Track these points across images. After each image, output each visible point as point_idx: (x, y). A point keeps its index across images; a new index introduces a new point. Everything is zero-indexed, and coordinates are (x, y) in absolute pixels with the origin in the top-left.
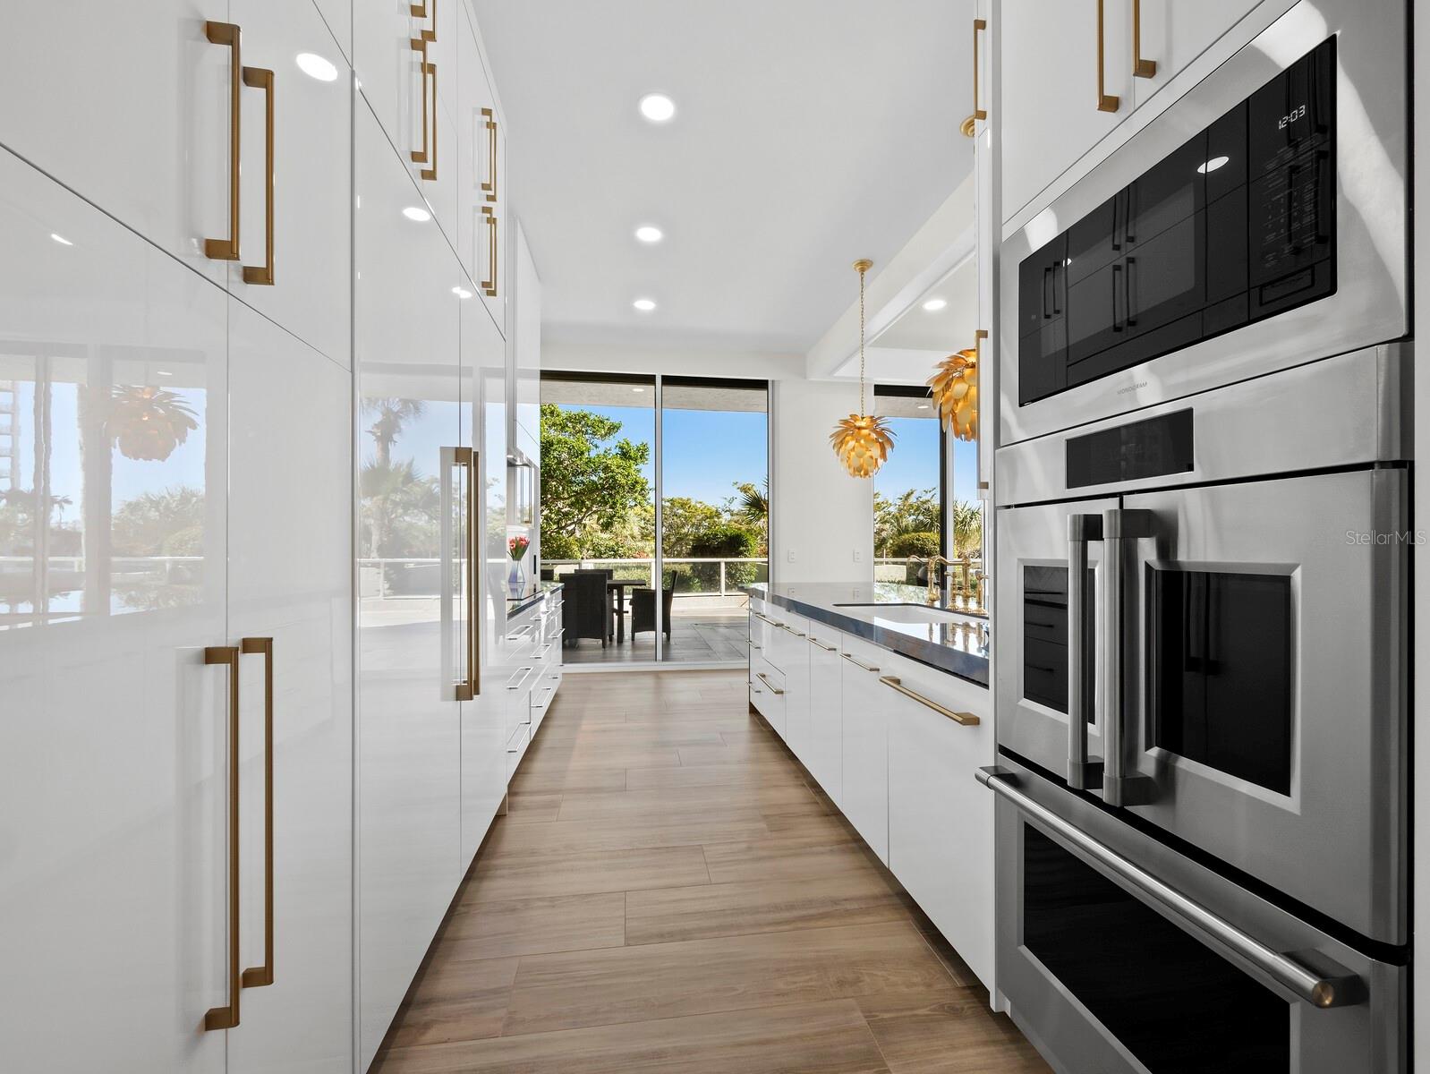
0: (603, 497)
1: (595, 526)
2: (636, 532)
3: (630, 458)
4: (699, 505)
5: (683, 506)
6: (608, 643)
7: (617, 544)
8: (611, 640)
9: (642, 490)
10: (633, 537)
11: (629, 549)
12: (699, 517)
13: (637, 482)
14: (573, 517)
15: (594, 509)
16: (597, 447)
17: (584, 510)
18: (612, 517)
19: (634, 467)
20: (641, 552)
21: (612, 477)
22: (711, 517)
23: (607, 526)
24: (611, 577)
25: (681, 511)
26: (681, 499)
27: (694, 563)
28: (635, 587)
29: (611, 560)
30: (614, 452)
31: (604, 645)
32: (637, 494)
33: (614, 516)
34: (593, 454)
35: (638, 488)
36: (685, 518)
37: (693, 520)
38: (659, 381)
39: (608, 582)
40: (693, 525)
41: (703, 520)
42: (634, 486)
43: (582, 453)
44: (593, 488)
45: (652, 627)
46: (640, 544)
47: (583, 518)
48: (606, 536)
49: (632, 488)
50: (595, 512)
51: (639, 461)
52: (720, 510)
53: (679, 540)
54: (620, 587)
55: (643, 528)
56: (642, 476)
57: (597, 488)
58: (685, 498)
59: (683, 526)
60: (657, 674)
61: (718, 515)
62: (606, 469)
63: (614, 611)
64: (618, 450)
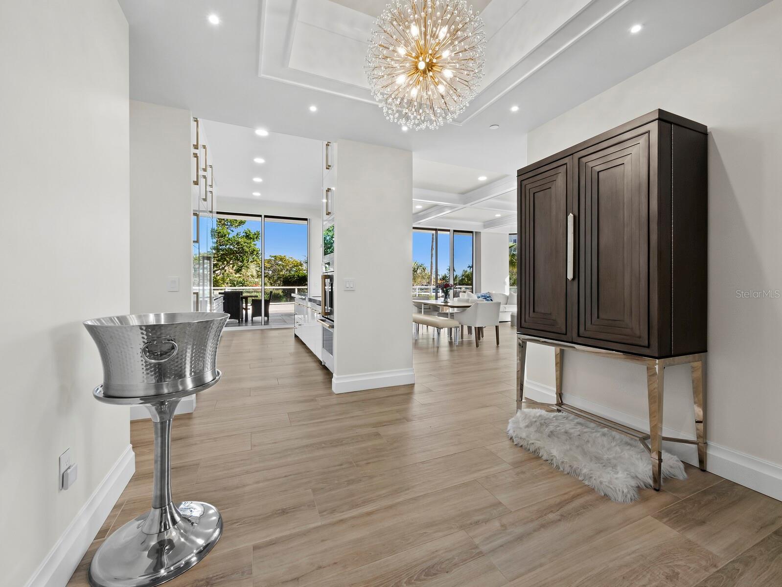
0: (237, 257)
1: (231, 271)
2: (255, 274)
3: (251, 238)
4: (290, 259)
5: (281, 259)
6: (241, 322)
7: (244, 280)
8: (242, 321)
9: (257, 254)
10: (252, 276)
11: (250, 282)
12: (290, 266)
13: (254, 250)
14: (220, 266)
15: (231, 262)
16: (233, 231)
17: (225, 262)
18: (241, 267)
19: (253, 243)
20: (256, 284)
21: (242, 248)
22: (297, 266)
23: (238, 271)
24: (242, 295)
25: (280, 262)
26: (281, 256)
27: (283, 289)
28: (253, 298)
29: (241, 288)
30: (242, 234)
31: (239, 322)
32: (254, 256)
33: (243, 266)
34: (230, 236)
35: (255, 253)
36: (283, 266)
37: (287, 267)
38: (263, 217)
39: (241, 296)
40: (287, 270)
41: (293, 267)
42: (253, 252)
43: (225, 235)
44: (231, 252)
45: (260, 315)
46: (256, 280)
47: (225, 267)
48: (238, 275)
49: (252, 253)
50: (231, 264)
51: (255, 240)
52: (302, 262)
53: (279, 278)
54: (246, 298)
55: (258, 271)
56: (256, 247)
57: (234, 253)
58: (283, 256)
59: (282, 270)
60: (262, 330)
61: (301, 265)
62: (238, 243)
63: (244, 308)
64: (244, 234)
